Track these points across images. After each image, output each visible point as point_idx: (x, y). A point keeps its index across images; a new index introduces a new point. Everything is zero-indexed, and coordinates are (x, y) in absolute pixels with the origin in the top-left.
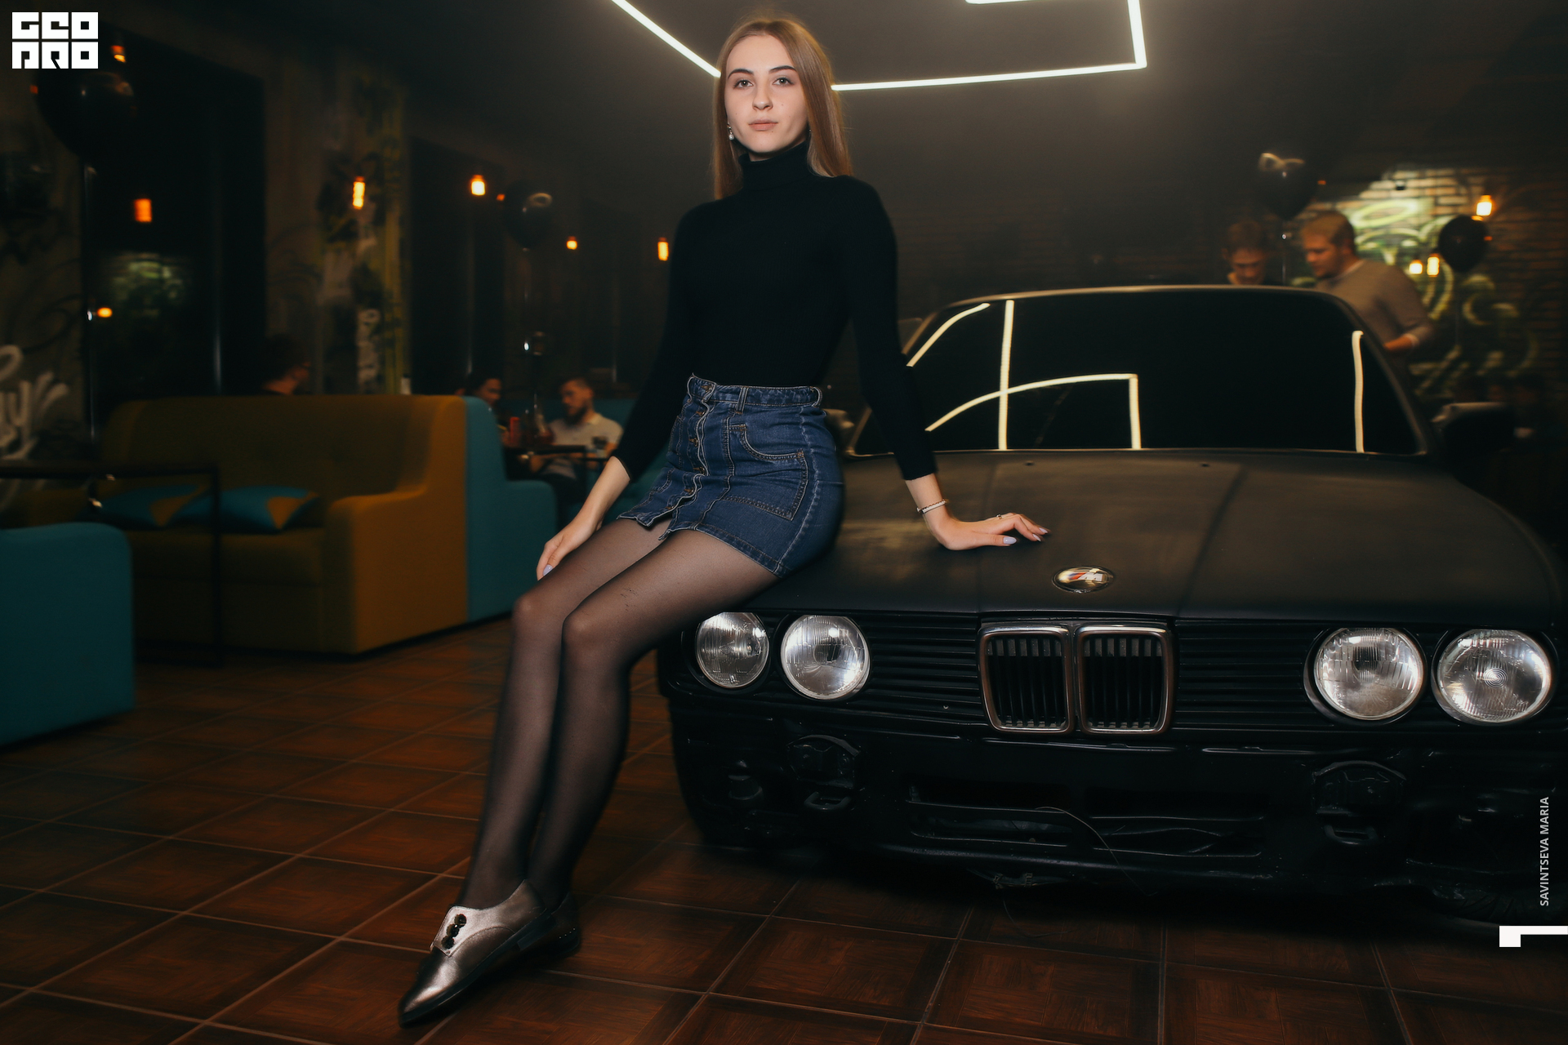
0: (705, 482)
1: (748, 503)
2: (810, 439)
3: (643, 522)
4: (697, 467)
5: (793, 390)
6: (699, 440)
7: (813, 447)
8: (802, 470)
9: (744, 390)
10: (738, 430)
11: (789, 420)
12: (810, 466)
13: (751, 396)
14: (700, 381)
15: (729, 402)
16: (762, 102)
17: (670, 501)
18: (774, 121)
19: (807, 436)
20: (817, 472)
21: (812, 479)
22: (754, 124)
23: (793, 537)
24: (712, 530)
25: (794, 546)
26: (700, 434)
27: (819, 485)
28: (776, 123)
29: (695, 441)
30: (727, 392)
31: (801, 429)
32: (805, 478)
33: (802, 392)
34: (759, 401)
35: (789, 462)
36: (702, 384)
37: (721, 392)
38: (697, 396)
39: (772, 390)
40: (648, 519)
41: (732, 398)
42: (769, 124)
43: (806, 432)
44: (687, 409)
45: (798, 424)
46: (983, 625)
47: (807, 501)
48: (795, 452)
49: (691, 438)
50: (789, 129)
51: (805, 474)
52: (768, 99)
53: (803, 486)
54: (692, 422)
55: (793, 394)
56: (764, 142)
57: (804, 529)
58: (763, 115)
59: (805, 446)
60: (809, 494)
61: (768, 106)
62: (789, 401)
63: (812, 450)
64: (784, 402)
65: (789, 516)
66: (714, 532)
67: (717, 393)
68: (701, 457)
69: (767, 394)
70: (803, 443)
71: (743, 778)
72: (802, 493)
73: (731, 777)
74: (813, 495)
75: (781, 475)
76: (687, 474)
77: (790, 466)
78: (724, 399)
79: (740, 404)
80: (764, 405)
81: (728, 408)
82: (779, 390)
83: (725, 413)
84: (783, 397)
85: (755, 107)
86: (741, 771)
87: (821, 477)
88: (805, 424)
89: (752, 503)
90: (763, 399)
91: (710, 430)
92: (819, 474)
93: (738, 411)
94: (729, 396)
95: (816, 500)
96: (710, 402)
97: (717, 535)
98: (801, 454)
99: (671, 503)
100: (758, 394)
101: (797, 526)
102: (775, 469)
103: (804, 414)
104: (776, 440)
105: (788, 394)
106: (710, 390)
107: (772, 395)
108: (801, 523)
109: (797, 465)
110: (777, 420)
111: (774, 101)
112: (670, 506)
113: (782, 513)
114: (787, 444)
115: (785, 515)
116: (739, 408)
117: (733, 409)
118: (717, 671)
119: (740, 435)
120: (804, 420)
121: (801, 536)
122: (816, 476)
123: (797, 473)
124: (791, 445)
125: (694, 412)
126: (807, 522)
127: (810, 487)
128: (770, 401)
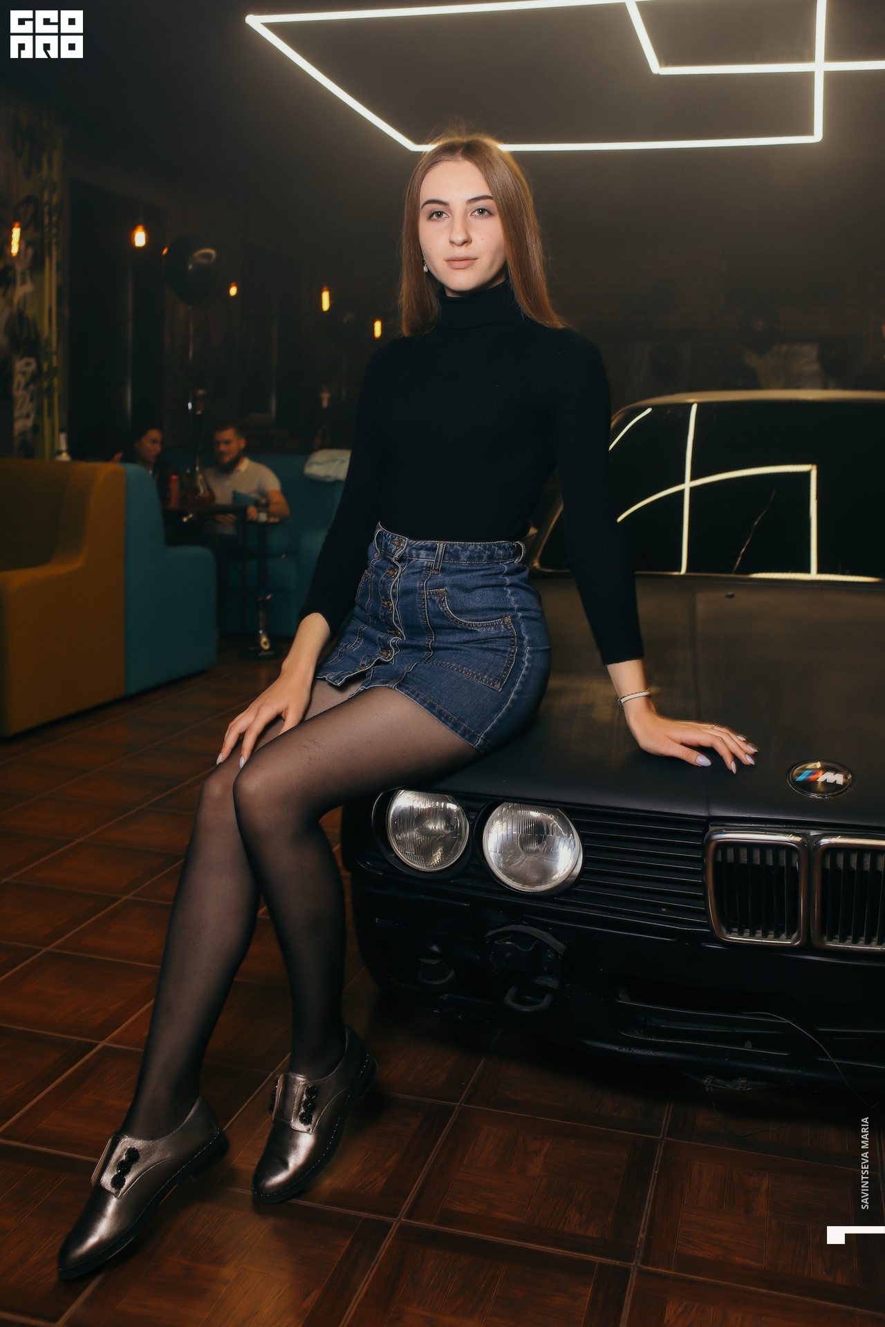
0: (402, 647)
1: (453, 669)
2: (516, 602)
3: (334, 681)
4: (391, 629)
5: (494, 545)
6: (392, 604)
7: (520, 610)
8: (510, 637)
9: (441, 545)
10: (437, 594)
11: (493, 582)
12: (519, 632)
13: (449, 553)
14: (390, 534)
15: (423, 559)
16: (459, 238)
17: (364, 659)
18: (474, 257)
19: (513, 599)
20: (527, 638)
21: (521, 646)
22: (450, 261)
23: (499, 708)
24: (413, 692)
25: (499, 720)
26: (394, 596)
27: (530, 652)
28: (476, 259)
29: (389, 604)
30: (421, 548)
31: (506, 591)
32: (513, 645)
33: (504, 546)
34: (458, 558)
35: (495, 628)
36: (392, 538)
37: (414, 548)
38: (386, 554)
39: (471, 545)
40: (339, 678)
41: (427, 555)
42: (470, 260)
43: (512, 594)
44: (376, 566)
45: (502, 586)
46: (711, 829)
47: (517, 668)
48: (501, 617)
49: (383, 600)
50: (491, 265)
51: (513, 641)
52: (467, 233)
53: (513, 653)
54: (383, 583)
55: (494, 549)
56: (461, 280)
57: (513, 701)
58: (461, 252)
59: (512, 609)
60: (519, 663)
61: (466, 242)
62: (491, 557)
63: (520, 614)
64: (485, 558)
65: (497, 686)
66: (414, 695)
67: (410, 550)
68: (397, 622)
69: (466, 550)
70: (510, 606)
71: (434, 962)
72: (512, 661)
73: (422, 960)
74: (523, 663)
75: (488, 642)
76: (381, 636)
77: (497, 634)
78: (418, 556)
79: (436, 561)
80: (464, 562)
81: (423, 567)
82: (480, 545)
83: (420, 572)
84: (484, 553)
85: (452, 242)
86: (433, 955)
87: (531, 643)
88: (511, 586)
89: (458, 670)
90: (462, 556)
91: (406, 592)
92: (529, 641)
93: (435, 570)
94: (423, 553)
95: (527, 668)
96: (401, 560)
97: (418, 699)
98: (508, 619)
99: (365, 663)
100: (456, 551)
101: (505, 699)
102: (479, 637)
103: (508, 574)
104: (479, 605)
105: (489, 550)
106: (401, 545)
107: (472, 551)
108: (510, 694)
109: (505, 632)
110: (480, 583)
111: (473, 235)
112: (363, 665)
113: (490, 683)
114: (492, 609)
115: (493, 685)
116: (436, 566)
117: (429, 568)
118: (411, 850)
119: (440, 601)
120: (508, 580)
121: (509, 709)
122: (525, 642)
123: (505, 640)
124: (496, 609)
125: (384, 570)
126: (517, 693)
127: (520, 655)
128: (470, 558)
